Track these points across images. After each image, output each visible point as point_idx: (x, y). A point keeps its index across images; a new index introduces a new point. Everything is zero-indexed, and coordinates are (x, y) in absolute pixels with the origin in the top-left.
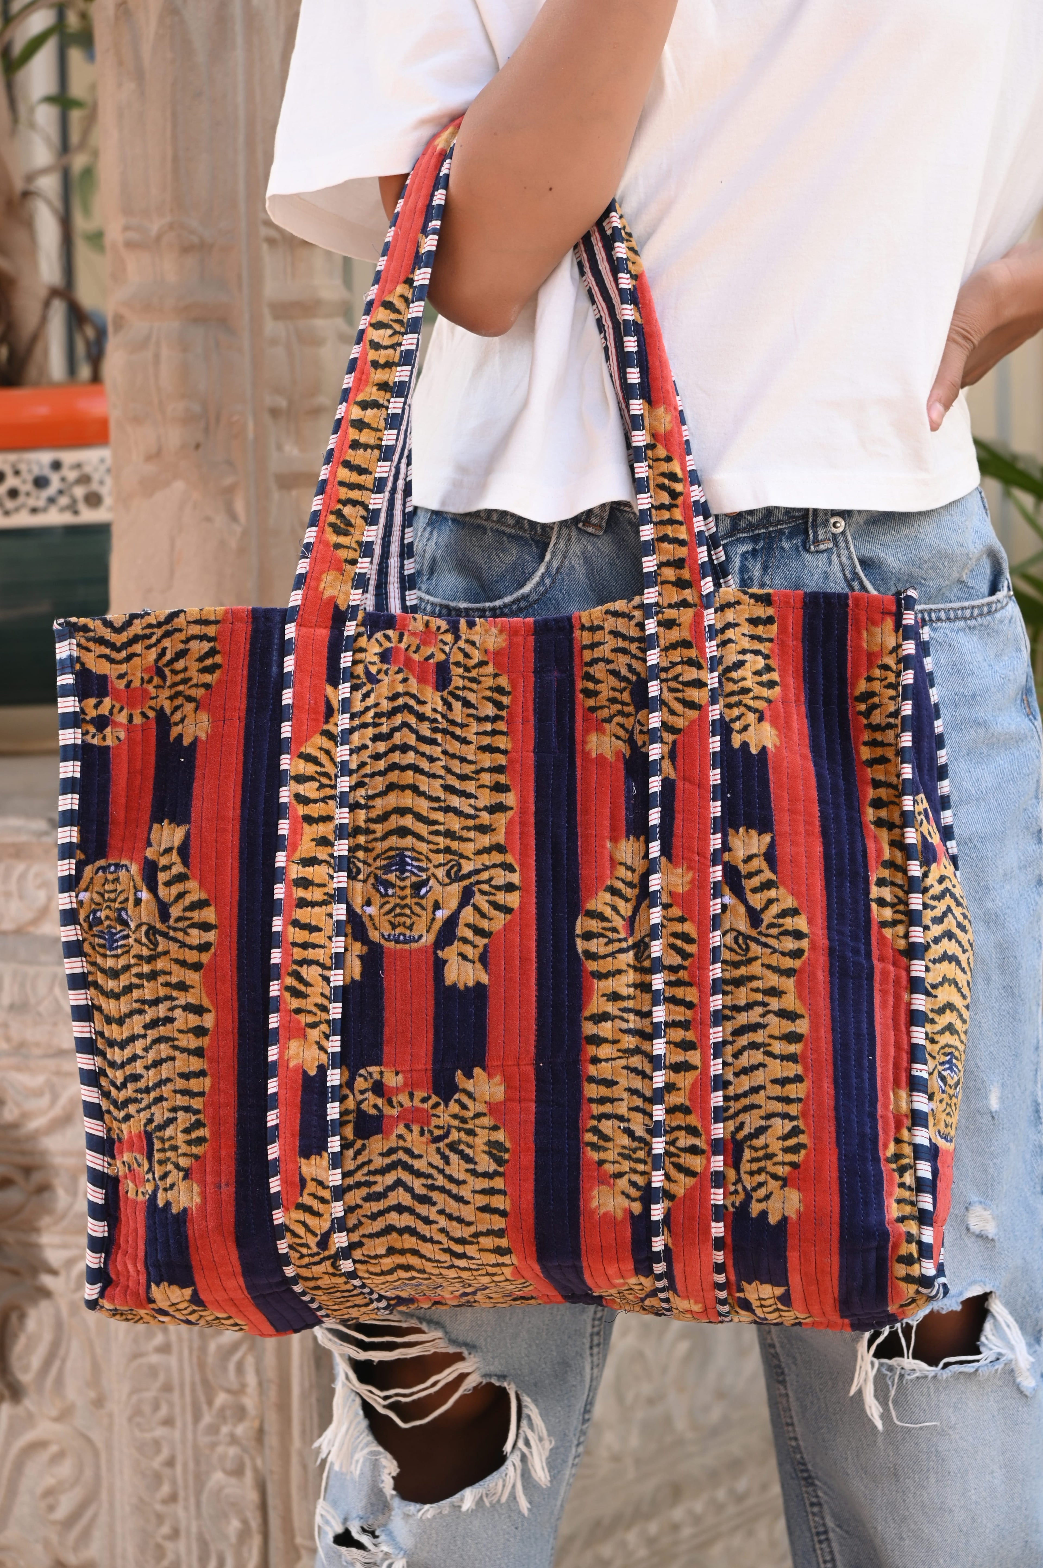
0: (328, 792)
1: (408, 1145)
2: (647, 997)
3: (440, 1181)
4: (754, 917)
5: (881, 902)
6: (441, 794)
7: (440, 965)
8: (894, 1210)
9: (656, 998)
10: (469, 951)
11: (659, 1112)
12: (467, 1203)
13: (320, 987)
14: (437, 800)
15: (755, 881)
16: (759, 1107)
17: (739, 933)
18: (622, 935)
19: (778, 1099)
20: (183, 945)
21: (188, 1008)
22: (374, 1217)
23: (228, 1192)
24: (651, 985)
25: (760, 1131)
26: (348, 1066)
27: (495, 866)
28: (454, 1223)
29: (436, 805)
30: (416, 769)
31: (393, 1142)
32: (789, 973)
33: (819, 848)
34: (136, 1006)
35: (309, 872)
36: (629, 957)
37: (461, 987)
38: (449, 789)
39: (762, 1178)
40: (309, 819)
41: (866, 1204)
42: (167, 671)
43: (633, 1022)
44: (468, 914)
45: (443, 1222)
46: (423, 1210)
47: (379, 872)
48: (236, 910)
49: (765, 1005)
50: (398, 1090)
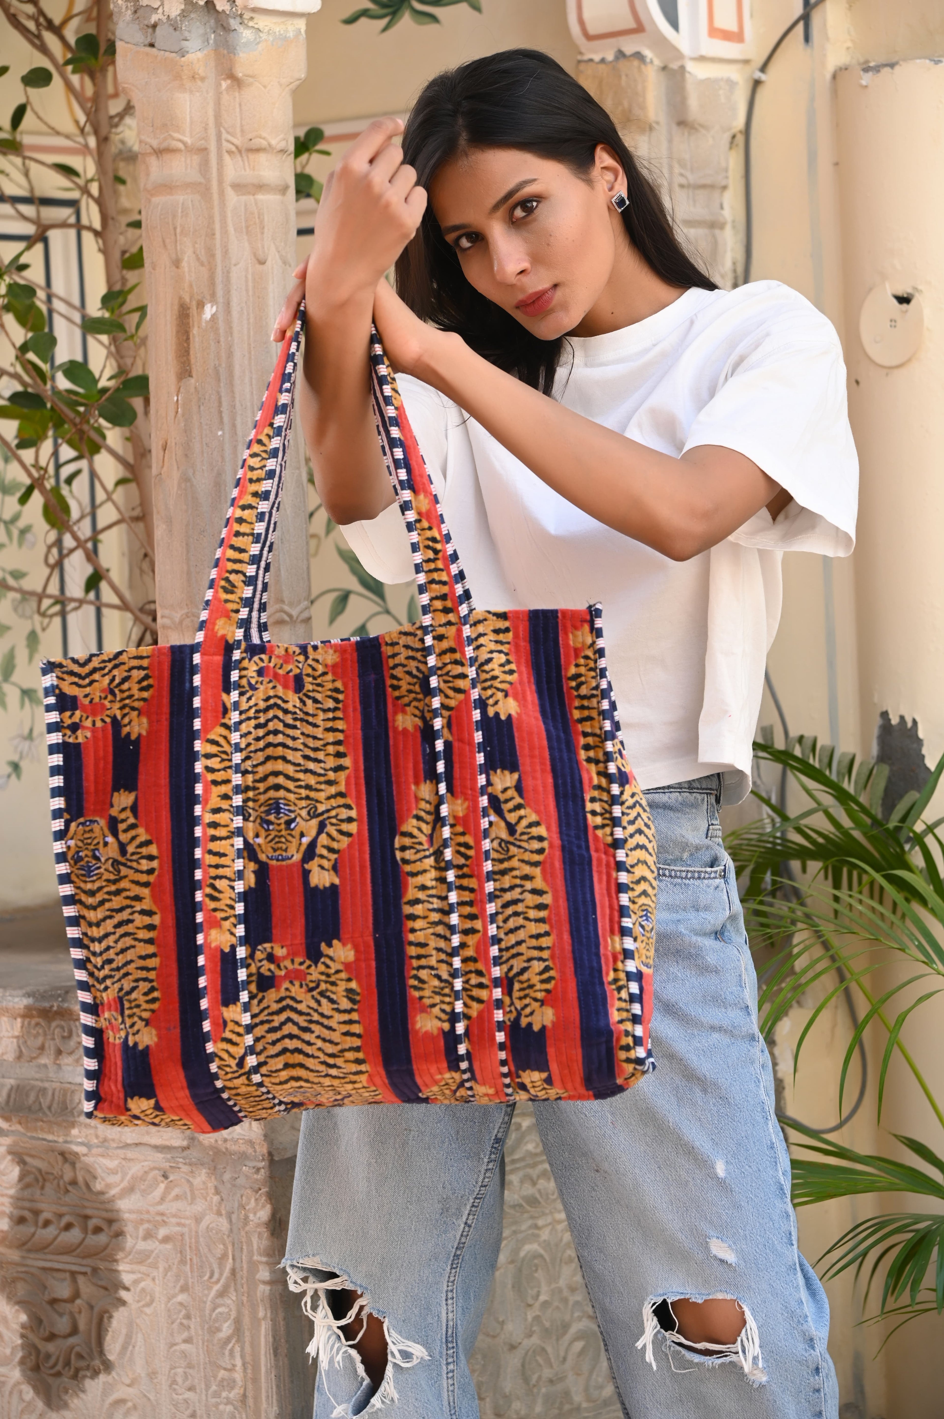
0: (227, 764)
1: (293, 994)
2: (445, 886)
3: (316, 1017)
4: (511, 829)
5: (594, 813)
6: (301, 761)
7: (306, 873)
8: (615, 1016)
9: (450, 887)
10: (326, 863)
11: (457, 962)
12: (334, 1030)
13: (228, 893)
14: (299, 765)
15: (510, 805)
16: (522, 954)
17: (502, 840)
18: (426, 847)
19: (535, 948)
20: (137, 871)
21: (143, 912)
22: (274, 1043)
23: (176, 1032)
24: (445, 879)
25: (524, 970)
26: (250, 946)
27: (339, 806)
28: (327, 1044)
29: (298, 768)
30: (284, 745)
31: (283, 993)
32: (536, 864)
33: (550, 780)
34: (108, 913)
35: (218, 818)
36: (431, 861)
37: (321, 887)
38: (306, 757)
39: (527, 1001)
40: (215, 783)
41: (597, 1013)
42: (117, 691)
43: (436, 903)
44: (323, 839)
45: (319, 1043)
46: (307, 1036)
47: (263, 815)
48: (170, 846)
49: (522, 886)
50: (284, 958)
